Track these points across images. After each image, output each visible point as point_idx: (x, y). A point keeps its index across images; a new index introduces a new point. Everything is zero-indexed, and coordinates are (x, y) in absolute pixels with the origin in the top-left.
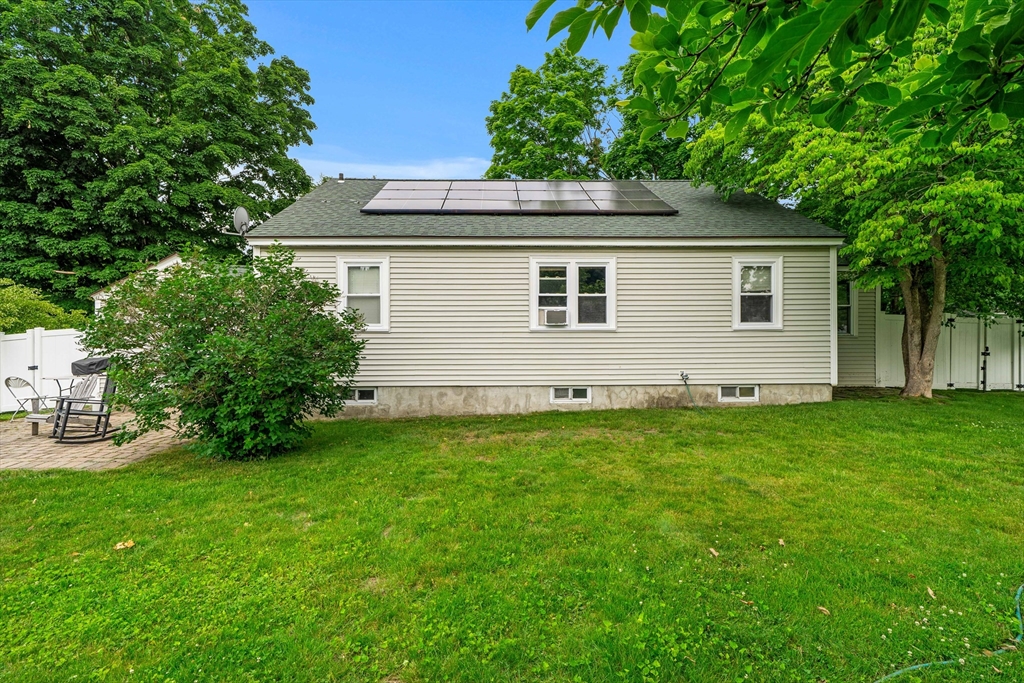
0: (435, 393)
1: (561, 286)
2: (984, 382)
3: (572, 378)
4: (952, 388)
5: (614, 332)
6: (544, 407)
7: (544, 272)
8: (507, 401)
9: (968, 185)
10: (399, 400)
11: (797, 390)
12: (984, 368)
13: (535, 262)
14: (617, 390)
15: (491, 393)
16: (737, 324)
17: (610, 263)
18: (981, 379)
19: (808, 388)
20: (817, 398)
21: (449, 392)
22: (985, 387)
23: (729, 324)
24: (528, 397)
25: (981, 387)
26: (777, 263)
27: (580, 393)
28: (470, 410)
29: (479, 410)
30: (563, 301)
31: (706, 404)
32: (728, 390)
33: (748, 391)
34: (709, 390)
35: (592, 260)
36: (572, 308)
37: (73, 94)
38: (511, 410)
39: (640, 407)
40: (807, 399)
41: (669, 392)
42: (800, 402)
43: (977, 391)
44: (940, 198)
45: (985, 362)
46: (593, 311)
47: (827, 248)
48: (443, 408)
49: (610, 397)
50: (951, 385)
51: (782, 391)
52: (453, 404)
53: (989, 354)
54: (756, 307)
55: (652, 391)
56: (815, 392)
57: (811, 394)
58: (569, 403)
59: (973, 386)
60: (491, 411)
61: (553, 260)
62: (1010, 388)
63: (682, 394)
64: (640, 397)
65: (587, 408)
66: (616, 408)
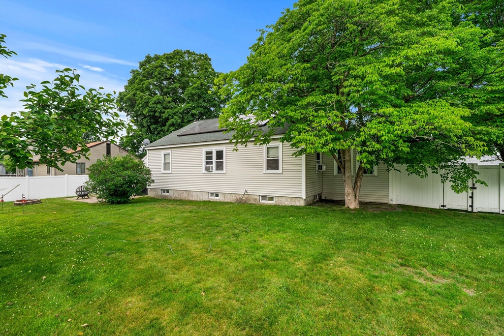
0: (181, 192)
1: (211, 158)
2: (472, 206)
3: (215, 190)
4: (445, 208)
5: (225, 174)
6: (207, 199)
7: (207, 153)
8: (197, 196)
10: (174, 194)
11: (289, 199)
12: (472, 197)
13: (204, 150)
14: (227, 195)
15: (194, 193)
16: (265, 171)
17: (224, 149)
18: (470, 204)
19: (294, 199)
20: (298, 204)
21: (184, 192)
22: (472, 209)
23: (262, 171)
24: (203, 195)
25: (470, 209)
26: (280, 145)
27: (217, 195)
28: (189, 198)
29: (191, 199)
30: (211, 163)
31: (255, 203)
32: (264, 198)
33: (271, 199)
34: (256, 197)
35: (219, 148)
36: (214, 165)
37: (157, 104)
38: (198, 200)
39: (233, 202)
40: (293, 204)
42: (290, 205)
43: (466, 211)
45: (472, 193)
46: (220, 166)
48: (183, 197)
49: (224, 197)
50: (443, 206)
51: (283, 199)
52: (184, 196)
53: (475, 188)
54: (273, 164)
55: (237, 196)
56: (297, 201)
57: (295, 202)
58: (214, 198)
59: (464, 208)
60: (194, 199)
61: (209, 149)
62: (498, 212)
63: (247, 198)
64: (233, 198)
65: (218, 201)
66: (226, 201)
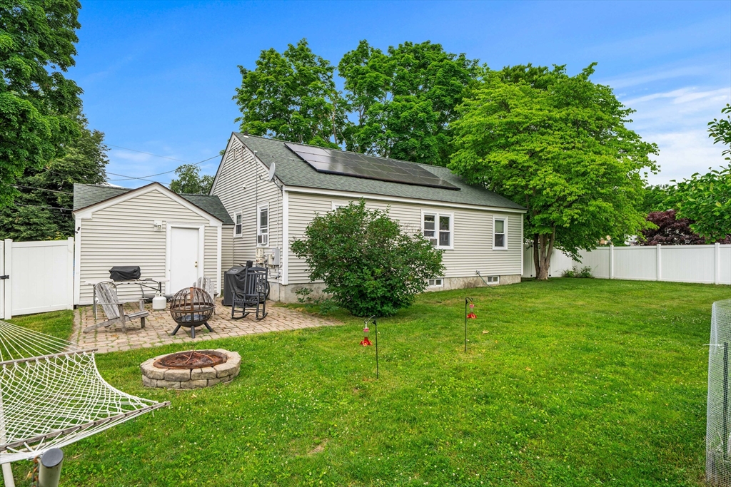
1: (432, 226)
5: (453, 250)
7: (426, 218)
9: (600, 202)
11: (511, 278)
13: (423, 213)
14: (453, 279)
16: (495, 247)
17: (451, 215)
19: (514, 277)
20: (516, 281)
23: (491, 247)
26: (506, 219)
27: (439, 282)
30: (433, 234)
31: (483, 286)
32: (490, 279)
33: (495, 279)
34: (484, 279)
35: (445, 213)
36: (437, 238)
39: (461, 288)
41: (470, 280)
42: (511, 283)
44: (593, 206)
46: (445, 239)
47: (520, 214)
49: (450, 283)
51: (507, 278)
54: (499, 239)
55: (465, 280)
56: (516, 279)
58: (435, 287)
61: (430, 212)
63: (475, 281)
64: (461, 283)
65: (442, 290)
66: (453, 288)
